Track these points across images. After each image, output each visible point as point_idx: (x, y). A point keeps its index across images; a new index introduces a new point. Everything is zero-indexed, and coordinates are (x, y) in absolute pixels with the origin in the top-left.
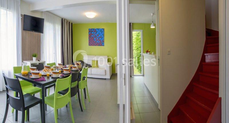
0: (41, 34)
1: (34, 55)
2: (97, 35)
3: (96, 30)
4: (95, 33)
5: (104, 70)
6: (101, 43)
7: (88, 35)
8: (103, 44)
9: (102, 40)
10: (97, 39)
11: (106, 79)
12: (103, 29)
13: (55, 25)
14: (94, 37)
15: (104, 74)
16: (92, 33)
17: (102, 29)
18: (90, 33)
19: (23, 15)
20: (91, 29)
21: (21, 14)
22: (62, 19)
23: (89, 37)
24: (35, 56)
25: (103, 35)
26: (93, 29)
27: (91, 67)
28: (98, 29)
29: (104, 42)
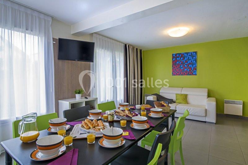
0: (91, 63)
1: (78, 91)
2: (185, 61)
3: (183, 54)
4: (182, 59)
5: (204, 109)
6: (192, 71)
7: (172, 62)
8: (194, 73)
9: (194, 68)
10: (186, 66)
11: (206, 122)
12: (196, 52)
13: (114, 52)
14: (181, 64)
15: (204, 115)
16: (178, 59)
17: (194, 52)
18: (174, 59)
19: (56, 39)
20: (176, 55)
21: (53, 38)
22: (126, 45)
23: (173, 64)
24: (79, 93)
25: (196, 60)
26: (179, 54)
27: (175, 102)
28: (187, 53)
29: (196, 69)
